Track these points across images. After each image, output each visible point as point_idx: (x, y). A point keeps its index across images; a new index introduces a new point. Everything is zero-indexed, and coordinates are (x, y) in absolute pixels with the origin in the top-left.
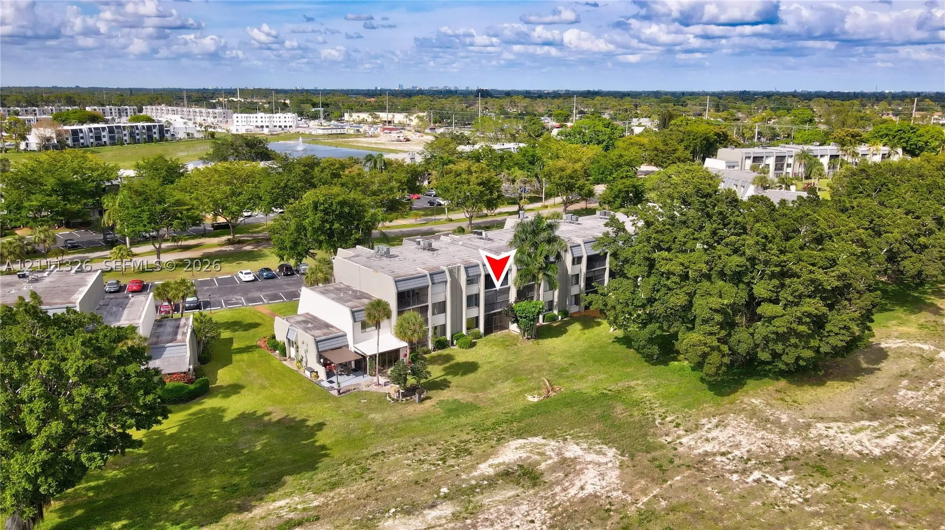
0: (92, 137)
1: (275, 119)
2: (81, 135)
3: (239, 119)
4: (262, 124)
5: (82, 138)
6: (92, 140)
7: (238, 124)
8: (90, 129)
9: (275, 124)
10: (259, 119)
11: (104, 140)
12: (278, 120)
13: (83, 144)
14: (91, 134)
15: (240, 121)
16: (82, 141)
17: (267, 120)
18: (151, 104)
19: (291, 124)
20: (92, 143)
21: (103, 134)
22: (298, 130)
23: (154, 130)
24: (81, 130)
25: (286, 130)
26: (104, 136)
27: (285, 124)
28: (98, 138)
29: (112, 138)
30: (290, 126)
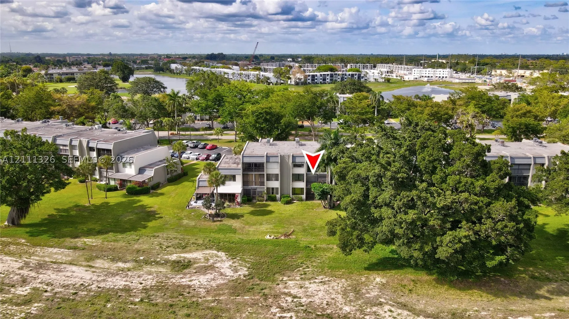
0: (321, 79)
1: (437, 73)
2: (316, 78)
3: (416, 72)
4: (429, 75)
5: (316, 79)
6: (321, 81)
7: (414, 75)
8: (321, 75)
9: (436, 75)
10: (427, 72)
11: (327, 80)
12: (439, 73)
13: (316, 82)
14: (321, 77)
15: (416, 73)
16: (316, 81)
17: (432, 72)
18: (382, 63)
19: (447, 76)
20: (321, 82)
21: (327, 77)
22: (452, 79)
23: (355, 77)
24: (316, 75)
25: (444, 79)
26: (328, 79)
27: (443, 76)
28: (324, 80)
29: (331, 80)
30: (446, 77)
